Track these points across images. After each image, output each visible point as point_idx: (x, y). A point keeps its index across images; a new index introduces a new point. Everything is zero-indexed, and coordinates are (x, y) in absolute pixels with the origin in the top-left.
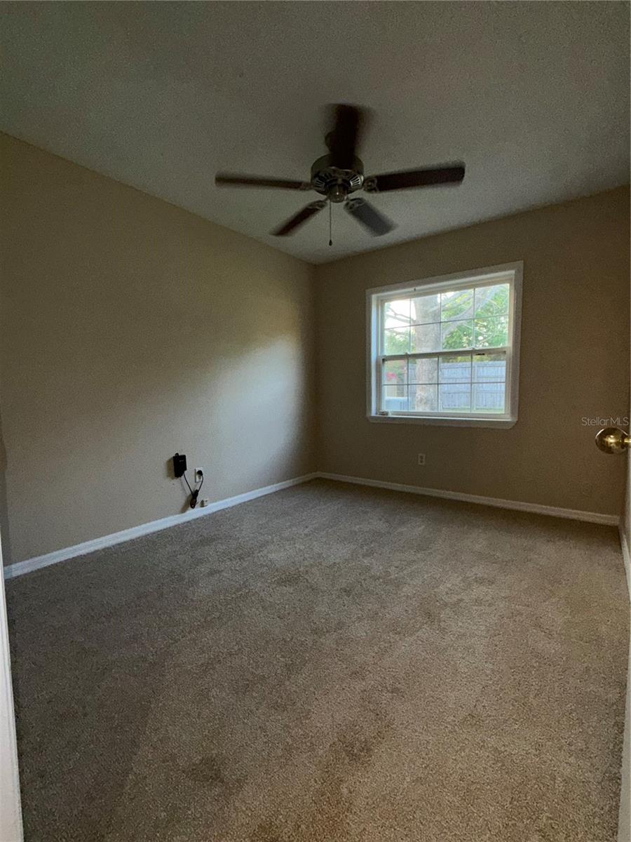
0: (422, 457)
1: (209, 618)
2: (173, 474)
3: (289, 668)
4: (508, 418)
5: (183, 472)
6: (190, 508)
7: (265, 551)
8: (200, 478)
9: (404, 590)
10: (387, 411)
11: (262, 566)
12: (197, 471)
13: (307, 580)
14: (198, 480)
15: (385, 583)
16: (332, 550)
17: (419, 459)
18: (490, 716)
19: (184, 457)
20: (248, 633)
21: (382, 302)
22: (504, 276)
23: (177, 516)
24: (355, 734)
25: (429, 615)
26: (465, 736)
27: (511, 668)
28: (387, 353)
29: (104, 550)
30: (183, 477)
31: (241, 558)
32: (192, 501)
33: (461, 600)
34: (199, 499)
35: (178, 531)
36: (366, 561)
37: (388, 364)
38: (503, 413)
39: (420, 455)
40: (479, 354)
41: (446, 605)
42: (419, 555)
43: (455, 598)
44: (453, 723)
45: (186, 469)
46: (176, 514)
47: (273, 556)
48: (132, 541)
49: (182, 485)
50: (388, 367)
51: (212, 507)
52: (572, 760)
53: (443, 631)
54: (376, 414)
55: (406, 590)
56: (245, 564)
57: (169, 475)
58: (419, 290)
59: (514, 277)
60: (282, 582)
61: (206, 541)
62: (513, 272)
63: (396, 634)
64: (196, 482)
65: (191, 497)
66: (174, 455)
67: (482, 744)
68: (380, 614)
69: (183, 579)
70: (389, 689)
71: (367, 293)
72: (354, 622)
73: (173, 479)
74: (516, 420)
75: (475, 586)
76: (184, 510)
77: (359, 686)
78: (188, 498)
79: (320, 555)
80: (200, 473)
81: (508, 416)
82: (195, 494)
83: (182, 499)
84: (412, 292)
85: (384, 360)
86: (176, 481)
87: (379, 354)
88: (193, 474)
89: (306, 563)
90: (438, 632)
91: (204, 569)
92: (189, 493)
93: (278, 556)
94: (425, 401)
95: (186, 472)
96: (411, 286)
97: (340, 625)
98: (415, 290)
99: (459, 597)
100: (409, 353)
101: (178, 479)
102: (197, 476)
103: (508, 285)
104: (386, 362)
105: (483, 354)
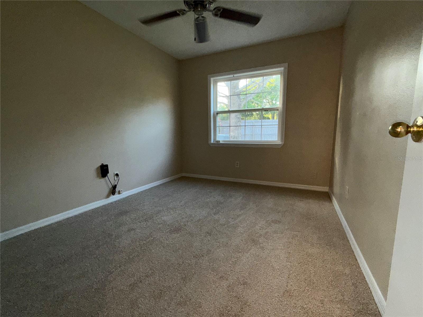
0: (237, 163)
1: (131, 257)
2: (101, 175)
3: (184, 279)
4: (280, 143)
5: (107, 174)
6: (112, 195)
7: (160, 216)
8: (117, 178)
9: (239, 230)
10: (219, 140)
11: (159, 224)
12: (115, 174)
13: (186, 229)
14: (116, 179)
15: (228, 227)
16: (197, 213)
17: (236, 164)
18: (295, 290)
19: (107, 166)
20: (156, 262)
21: (216, 82)
22: (278, 71)
23: (104, 200)
24: (228, 312)
25: (253, 241)
26: (286, 302)
27: (299, 264)
28: (219, 109)
29: (56, 223)
30: (107, 177)
31: (146, 220)
32: (113, 190)
33: (267, 232)
34: (117, 190)
35: (105, 208)
36: (216, 217)
37: (220, 115)
38: (277, 140)
39: (236, 162)
40: (265, 111)
41: (261, 235)
42: (242, 212)
43: (264, 231)
44: (278, 297)
45: (108, 173)
46: (103, 199)
47: (165, 218)
48: (76, 216)
49: (106, 181)
50: (219, 117)
51: (125, 194)
52: (339, 306)
53: (262, 248)
54: (214, 142)
55: (240, 229)
56: (149, 224)
57: (98, 176)
58: (236, 77)
59: (283, 71)
60: (171, 232)
61: (124, 213)
62: (283, 69)
63: (239, 253)
64: (115, 180)
65: (112, 189)
66: (101, 165)
67: (295, 305)
68: (229, 244)
69: (112, 235)
70: (241, 283)
71: (208, 77)
72: (216, 249)
73: (100, 178)
74: (284, 143)
75: (273, 224)
76: (108, 196)
77: (225, 284)
78: (110, 189)
79: (191, 216)
80: (117, 175)
81: (279, 141)
82: (114, 187)
83: (106, 190)
84: (232, 77)
85: (217, 114)
86: (103, 180)
87: (215, 111)
88: (113, 175)
89: (184, 220)
90: (260, 249)
91: (125, 228)
92: (111, 186)
93: (167, 218)
94: (233, 137)
95: (108, 174)
96: (232, 74)
97: (209, 251)
98: (234, 76)
99: (267, 230)
100: (230, 110)
101: (104, 178)
102: (115, 177)
103: (280, 75)
104: (218, 115)
105: (268, 111)
